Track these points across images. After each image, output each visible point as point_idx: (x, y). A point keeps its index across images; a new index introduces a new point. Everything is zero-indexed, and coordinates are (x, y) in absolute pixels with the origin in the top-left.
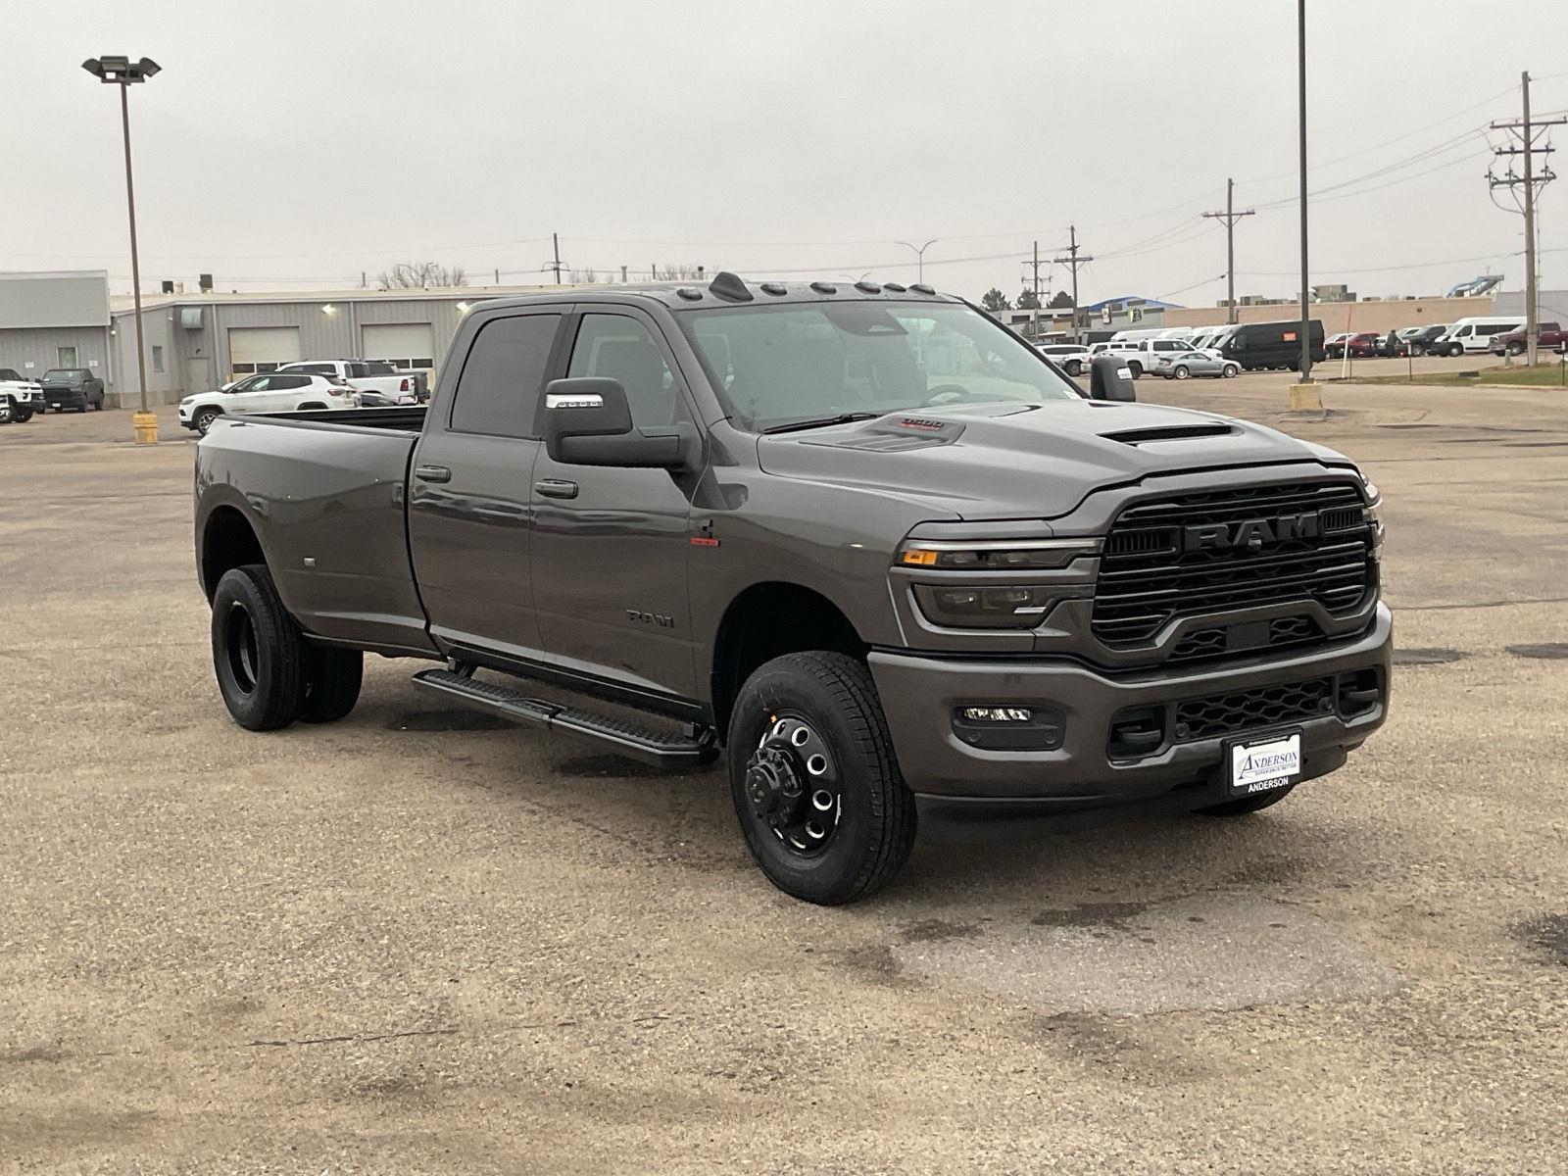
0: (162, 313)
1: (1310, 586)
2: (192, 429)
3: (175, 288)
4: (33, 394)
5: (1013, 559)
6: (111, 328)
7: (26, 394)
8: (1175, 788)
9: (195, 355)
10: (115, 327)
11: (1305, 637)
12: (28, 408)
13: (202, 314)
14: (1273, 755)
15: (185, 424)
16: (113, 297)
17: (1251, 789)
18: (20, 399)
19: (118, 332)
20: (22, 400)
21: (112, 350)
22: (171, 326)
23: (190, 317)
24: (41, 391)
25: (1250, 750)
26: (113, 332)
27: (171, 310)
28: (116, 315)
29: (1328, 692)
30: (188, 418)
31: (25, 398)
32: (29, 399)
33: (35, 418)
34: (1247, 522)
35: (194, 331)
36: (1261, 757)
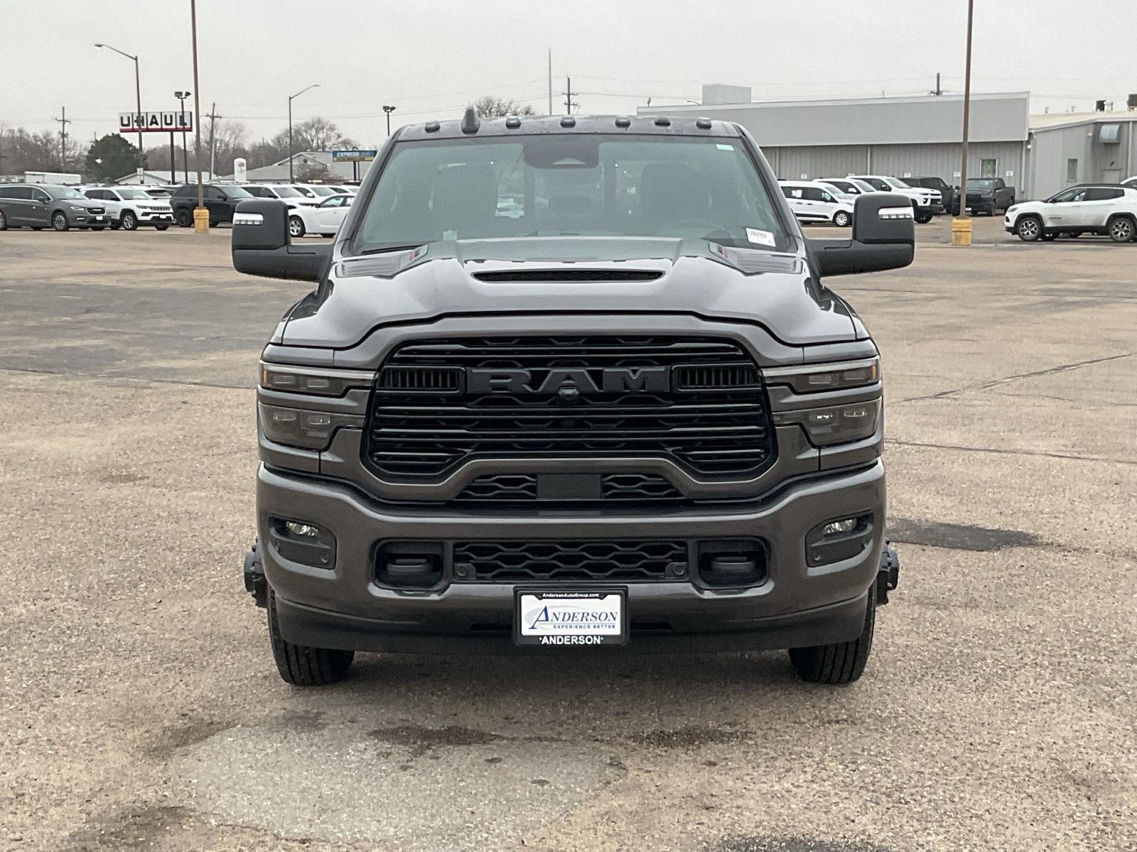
0: (1084, 130)
1: (671, 444)
2: (1014, 233)
3: (1106, 107)
4: (932, 200)
5: (312, 385)
6: (1028, 142)
7: (927, 199)
8: (475, 627)
9: (1109, 168)
10: (1032, 141)
11: (661, 496)
12: (928, 212)
13: (1120, 129)
14: (581, 611)
15: (1009, 229)
16: (1034, 116)
17: (545, 641)
18: (920, 204)
19: (1034, 147)
20: (923, 205)
21: (1027, 161)
22: (1090, 139)
23: (1108, 133)
24: (940, 197)
25: (545, 603)
26: (1029, 147)
27: (1092, 127)
28: (1033, 131)
29: (683, 557)
30: (1011, 224)
31: (925, 203)
32: (928, 203)
33: (934, 220)
34: (555, 371)
35: (1111, 146)
36: (562, 610)
